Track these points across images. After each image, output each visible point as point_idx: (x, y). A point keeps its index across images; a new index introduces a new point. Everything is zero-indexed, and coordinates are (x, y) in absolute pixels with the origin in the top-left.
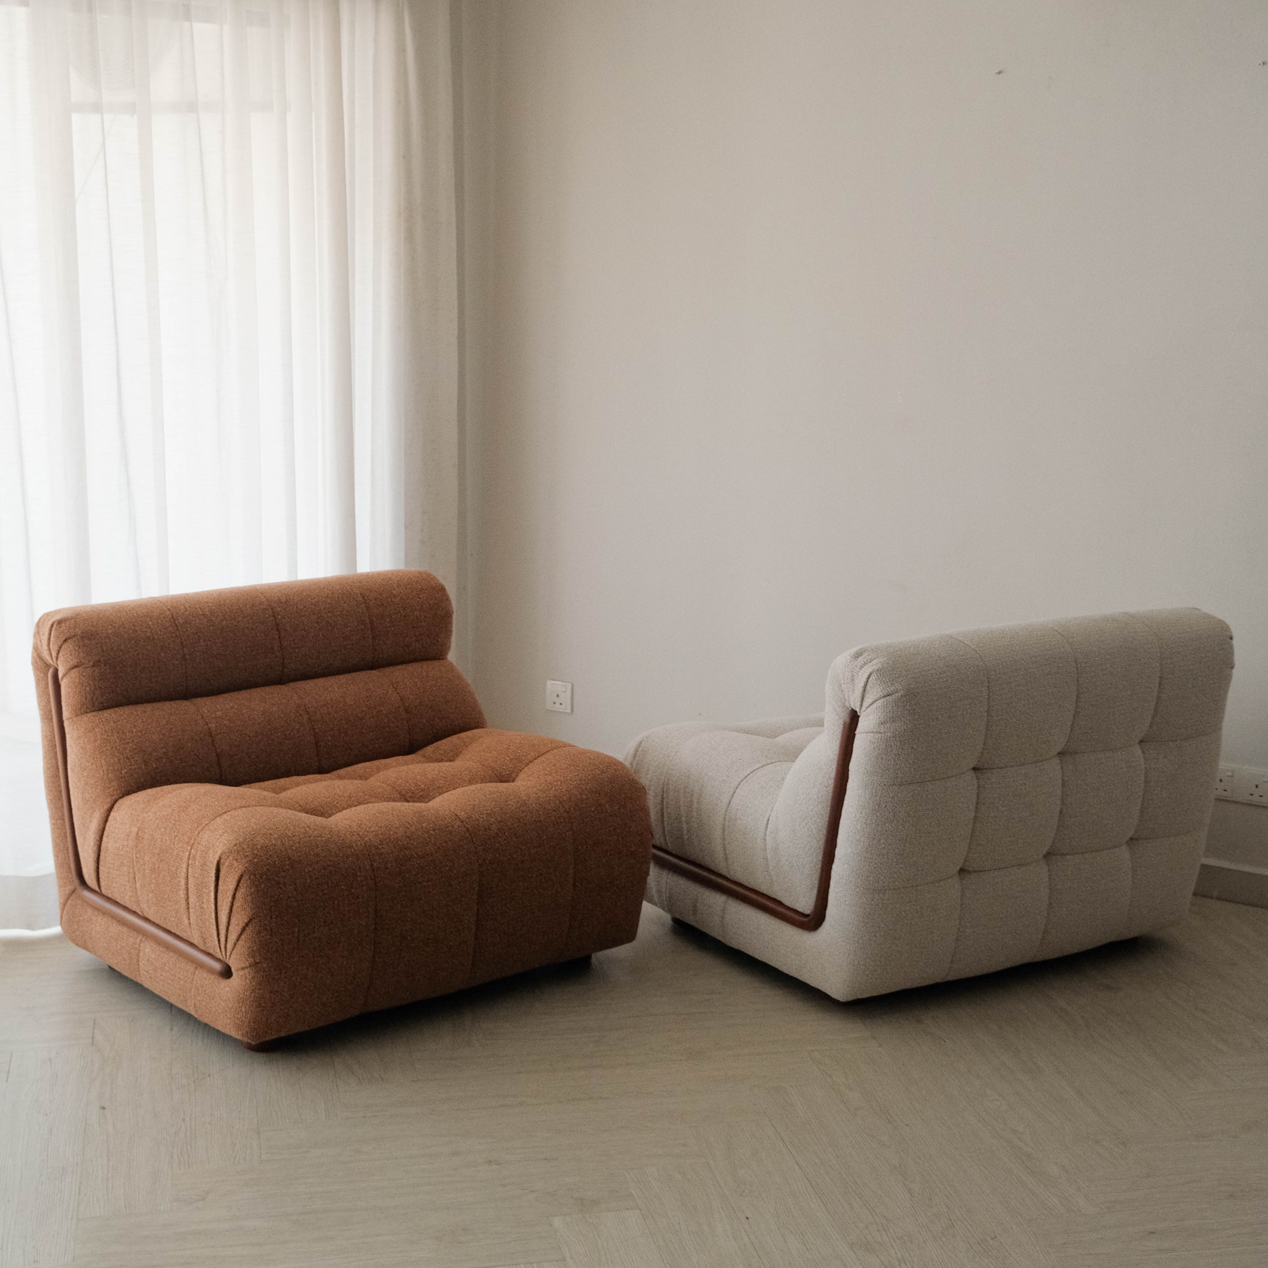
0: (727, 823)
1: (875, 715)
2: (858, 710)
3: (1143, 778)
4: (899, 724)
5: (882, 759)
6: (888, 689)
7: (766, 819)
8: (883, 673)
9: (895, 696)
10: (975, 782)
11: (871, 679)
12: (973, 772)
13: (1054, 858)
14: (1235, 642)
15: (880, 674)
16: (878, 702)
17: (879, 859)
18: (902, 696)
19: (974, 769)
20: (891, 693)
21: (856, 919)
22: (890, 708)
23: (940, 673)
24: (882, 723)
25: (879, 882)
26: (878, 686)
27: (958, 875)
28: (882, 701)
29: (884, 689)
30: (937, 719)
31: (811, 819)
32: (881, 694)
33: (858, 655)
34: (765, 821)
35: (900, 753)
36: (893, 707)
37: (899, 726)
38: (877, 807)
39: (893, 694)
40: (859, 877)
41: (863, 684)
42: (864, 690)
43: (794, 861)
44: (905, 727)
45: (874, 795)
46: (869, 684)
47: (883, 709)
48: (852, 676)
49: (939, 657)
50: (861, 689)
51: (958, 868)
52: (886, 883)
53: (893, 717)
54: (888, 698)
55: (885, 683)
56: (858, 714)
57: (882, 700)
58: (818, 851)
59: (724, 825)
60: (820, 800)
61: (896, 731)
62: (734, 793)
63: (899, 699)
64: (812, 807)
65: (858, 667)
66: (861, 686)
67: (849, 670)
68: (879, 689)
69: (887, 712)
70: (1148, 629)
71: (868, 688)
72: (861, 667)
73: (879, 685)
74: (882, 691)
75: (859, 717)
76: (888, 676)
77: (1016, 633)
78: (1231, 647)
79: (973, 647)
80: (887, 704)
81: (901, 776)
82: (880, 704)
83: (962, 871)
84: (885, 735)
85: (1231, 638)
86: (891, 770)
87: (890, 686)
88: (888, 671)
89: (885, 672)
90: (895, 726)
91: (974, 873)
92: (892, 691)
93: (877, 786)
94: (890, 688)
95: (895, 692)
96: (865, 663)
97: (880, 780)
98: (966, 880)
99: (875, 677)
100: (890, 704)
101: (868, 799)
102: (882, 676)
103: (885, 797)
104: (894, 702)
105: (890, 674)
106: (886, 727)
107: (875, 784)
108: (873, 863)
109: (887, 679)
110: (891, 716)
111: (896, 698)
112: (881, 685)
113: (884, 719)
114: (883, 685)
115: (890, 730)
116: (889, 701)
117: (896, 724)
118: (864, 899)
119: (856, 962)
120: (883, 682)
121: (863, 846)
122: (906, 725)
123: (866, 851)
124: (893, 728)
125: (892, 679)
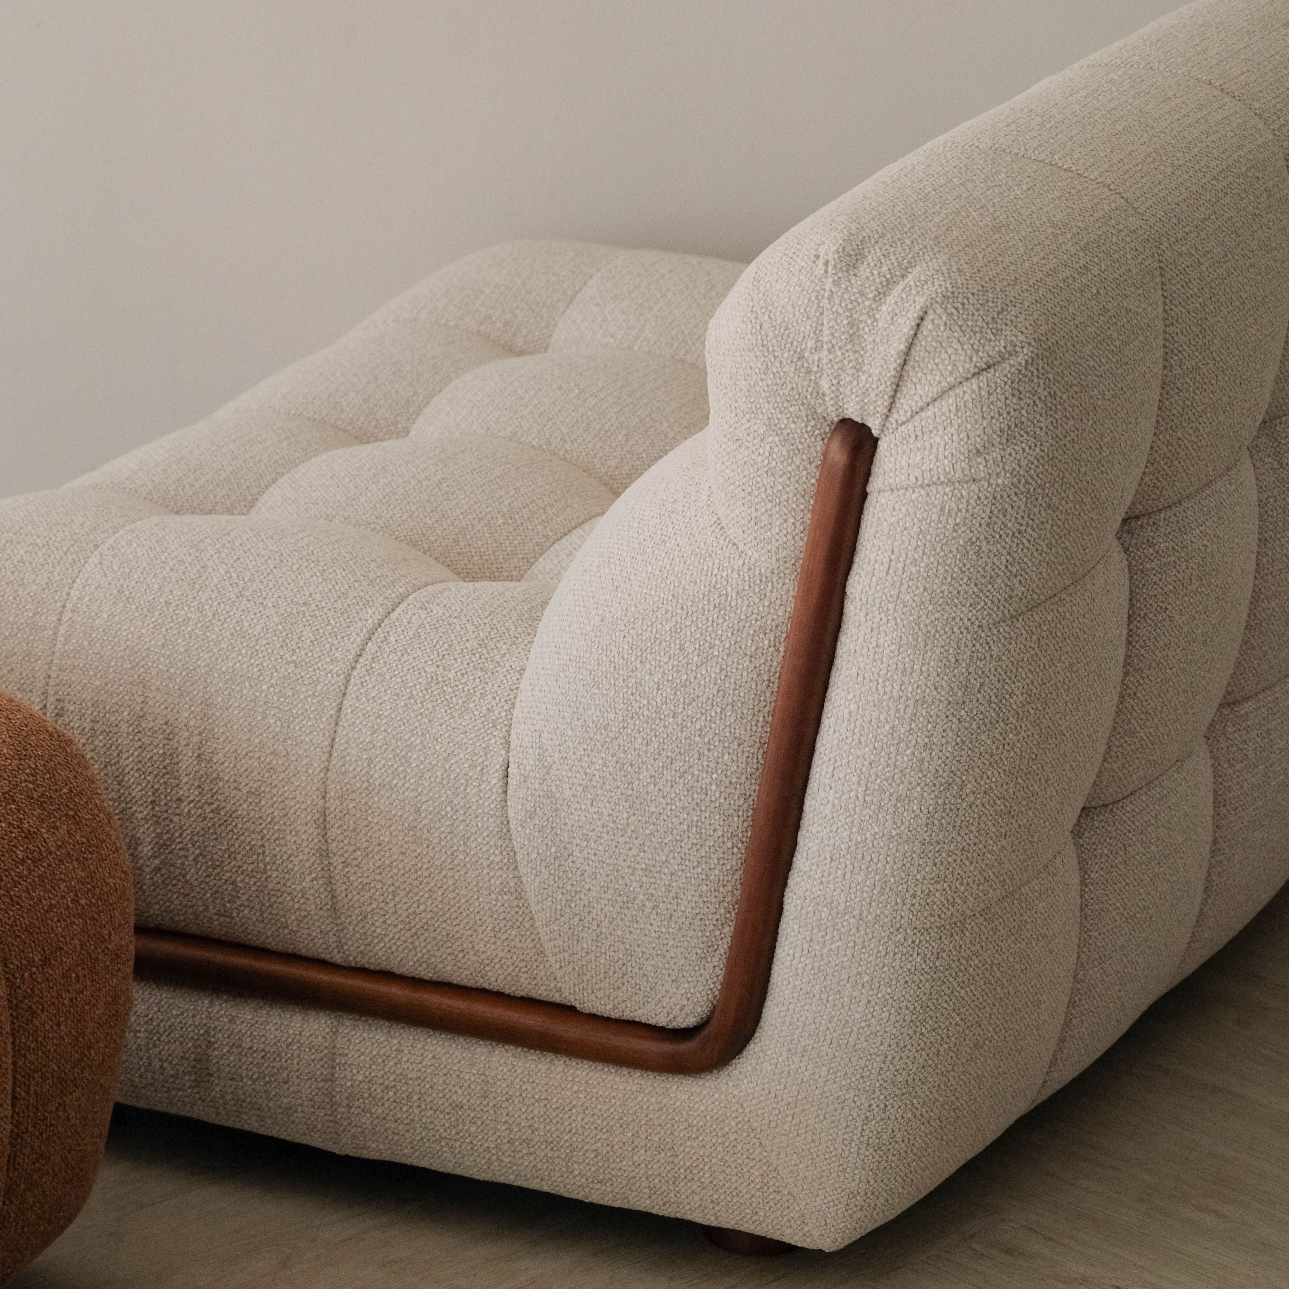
0: (333, 805)
1: (952, 430)
2: (874, 424)
4: (1024, 446)
5: (978, 554)
6: (986, 348)
8: (963, 304)
9: (1012, 366)
11: (928, 324)
12: (1118, 533)
15: (956, 309)
18: (1027, 362)
20: (997, 359)
21: (893, 1019)
22: (999, 404)
24: (978, 451)
26: (957, 346)
27: (1075, 827)
28: (975, 387)
29: (976, 351)
31: (701, 755)
32: (969, 366)
33: (851, 260)
34: (495, 779)
35: (1024, 529)
36: (1006, 398)
37: (1024, 450)
38: (960, 694)
39: (1004, 360)
41: (898, 346)
42: (904, 363)
44: (1037, 449)
45: (953, 660)
46: (922, 343)
47: (977, 410)
48: (851, 325)
50: (894, 363)
51: (1080, 810)
53: (1009, 427)
54: (983, 377)
55: (975, 333)
56: (876, 432)
57: (972, 384)
58: (730, 845)
59: (324, 813)
61: (1018, 467)
62: (340, 709)
63: (1020, 372)
65: (871, 295)
66: (889, 352)
67: (832, 309)
68: (960, 351)
69: (992, 418)
71: (917, 353)
72: (881, 295)
73: (958, 341)
74: (969, 359)
75: (875, 441)
76: (978, 310)
79: (1094, 177)
80: (988, 394)
81: (1021, 591)
83: (1087, 812)
84: (990, 484)
86: (999, 581)
87: (990, 340)
88: (973, 294)
89: (965, 300)
90: (1013, 453)
91: (1100, 813)
92: (1000, 352)
93: (962, 633)
94: (992, 343)
95: (1007, 355)
96: (887, 280)
97: (970, 614)
98: (1087, 834)
99: (944, 318)
100: (999, 390)
101: (935, 674)
102: (961, 312)
103: (981, 660)
104: (1009, 382)
105: (981, 305)
106: (991, 462)
107: (955, 629)
108: (944, 855)
109: (977, 321)
110: (1003, 425)
111: (1013, 370)
112: (963, 339)
113: (986, 438)
114: (971, 338)
115: (1004, 468)
116: (996, 383)
117: (1016, 448)
118: (919, 959)
119: (884, 1137)
120: (972, 331)
121: (918, 812)
122: (1039, 443)
123: (927, 824)
124: (1011, 458)
125: (993, 318)
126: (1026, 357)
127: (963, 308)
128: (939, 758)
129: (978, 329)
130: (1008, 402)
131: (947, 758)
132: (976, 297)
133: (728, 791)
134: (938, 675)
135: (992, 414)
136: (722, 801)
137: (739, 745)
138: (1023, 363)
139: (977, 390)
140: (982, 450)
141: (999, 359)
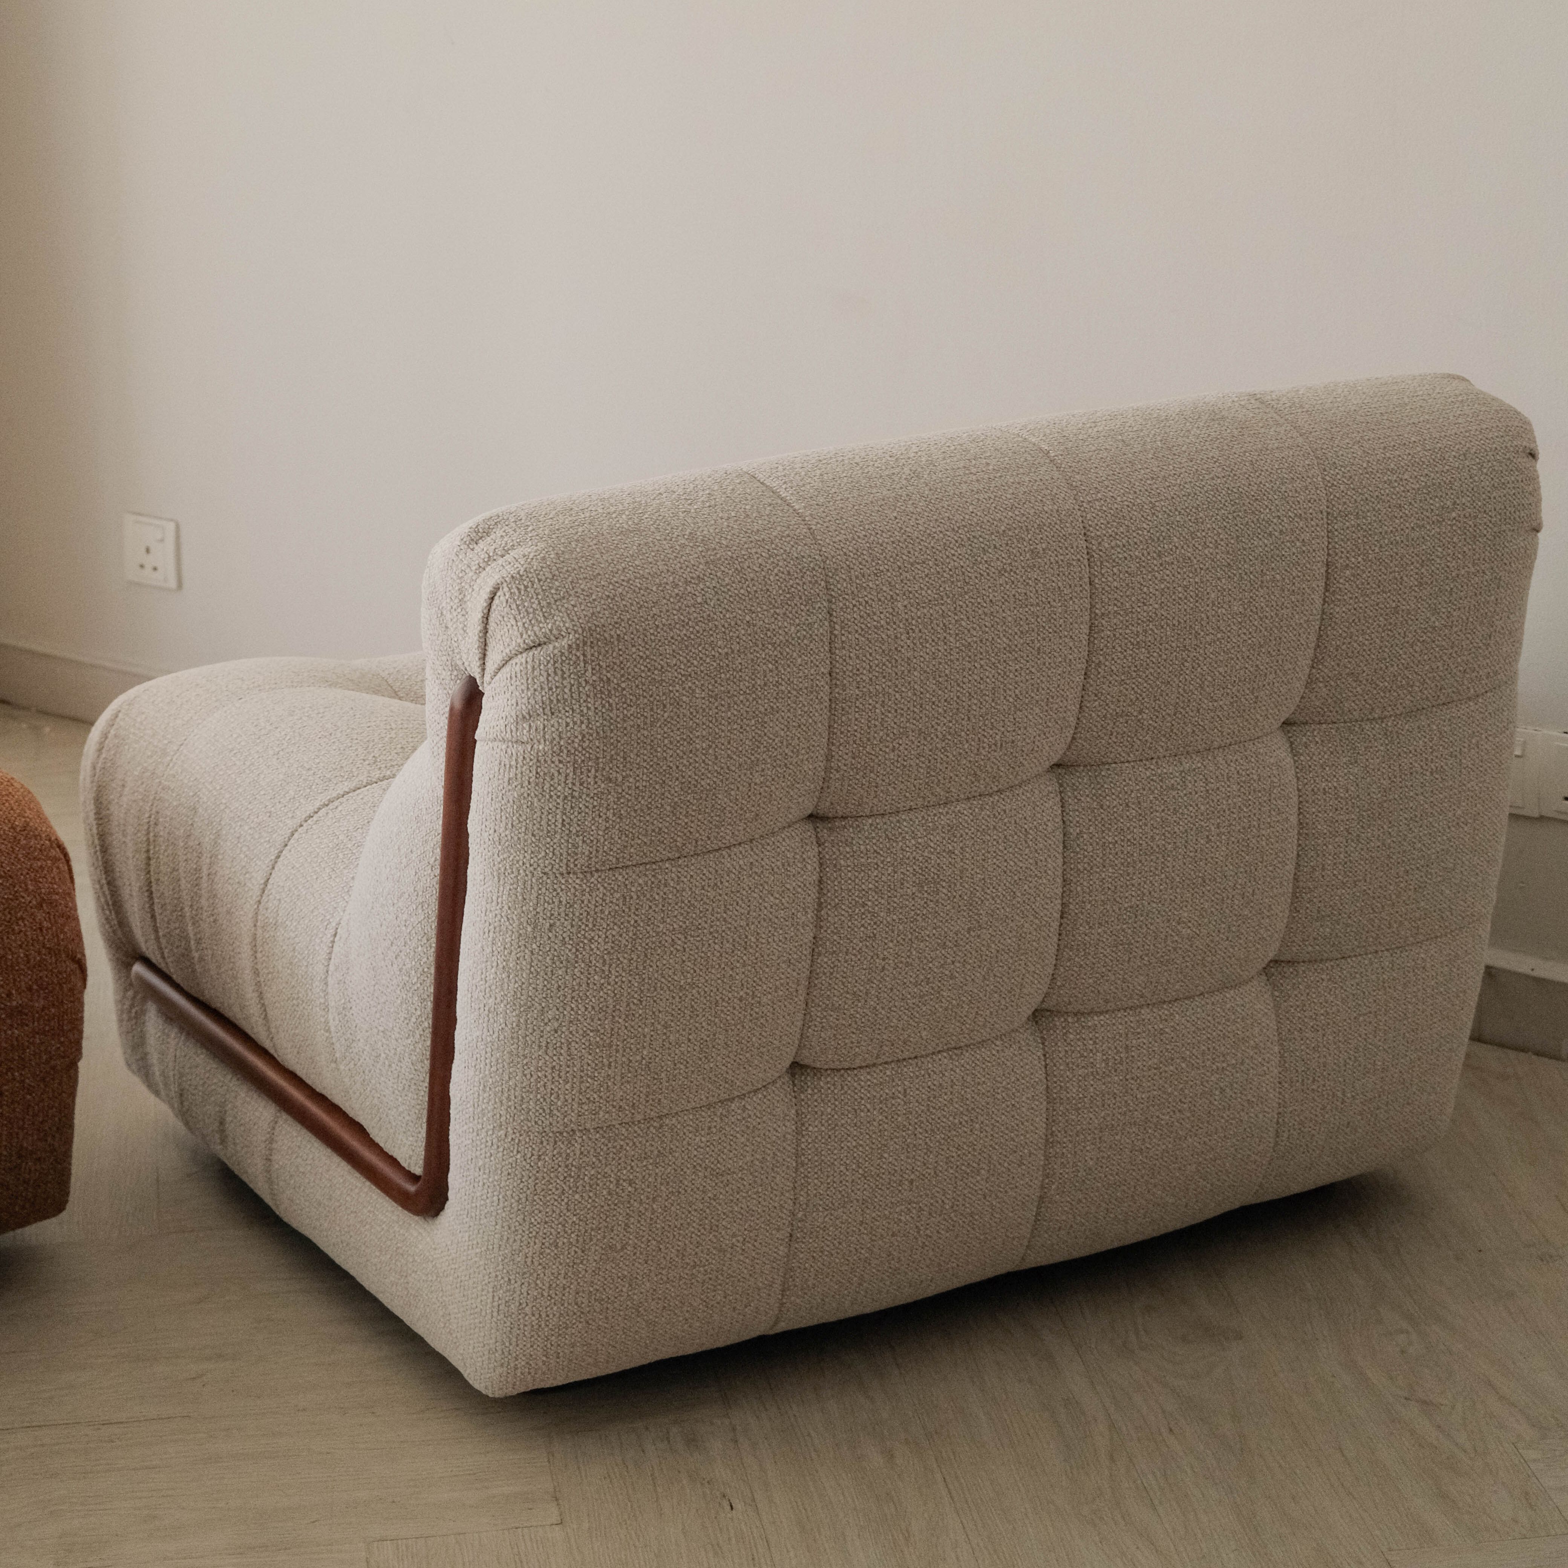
1: (508, 695)
2: (478, 677)
3: (1294, 819)
4: (568, 720)
5: (531, 807)
6: (536, 628)
7: (332, 931)
8: (526, 587)
9: (555, 647)
10: (812, 852)
11: (496, 601)
12: (809, 826)
13: (1058, 1022)
14: (1543, 467)
15: (518, 589)
16: (513, 662)
17: (547, 1058)
18: (570, 646)
19: (812, 817)
20: (543, 640)
22: (542, 679)
23: (687, 582)
24: (524, 717)
25: (551, 1114)
26: (514, 623)
27: (787, 1078)
28: (523, 661)
29: (526, 629)
30: (678, 704)
32: (519, 640)
33: (477, 536)
35: (576, 794)
36: (549, 675)
37: (567, 724)
38: (530, 929)
39: (550, 641)
40: (501, 1102)
41: (480, 615)
42: (485, 631)
43: (380, 1044)
44: (584, 726)
45: (520, 898)
46: (494, 615)
47: (524, 681)
48: (461, 591)
49: (692, 536)
50: (479, 627)
51: (787, 1064)
52: (573, 1116)
53: (552, 701)
54: (536, 652)
55: (528, 613)
56: (480, 688)
57: (521, 659)
60: (420, 899)
61: (561, 738)
62: (278, 857)
63: (562, 654)
64: (405, 916)
65: (474, 568)
66: (476, 620)
67: (453, 575)
68: (515, 627)
69: (536, 690)
70: (1300, 440)
71: (492, 626)
72: (481, 568)
73: (515, 618)
74: (522, 635)
75: (481, 695)
76: (537, 594)
77: (932, 463)
78: (1532, 479)
79: (797, 507)
80: (533, 668)
81: (586, 849)
82: (518, 668)
83: (797, 1068)
85: (1533, 455)
86: (558, 836)
87: (541, 622)
88: (539, 580)
89: (530, 584)
90: (556, 725)
91: (829, 1075)
92: (546, 633)
93: (527, 875)
94: (541, 625)
95: (553, 638)
96: (489, 557)
97: (532, 861)
98: (810, 1091)
99: (507, 597)
100: (542, 667)
101: (506, 907)
102: (522, 593)
103: (549, 904)
104: (552, 661)
105: (543, 590)
106: (534, 728)
107: (521, 871)
108: (532, 1069)
109: (533, 603)
110: (544, 698)
111: (556, 651)
112: (518, 617)
113: (530, 707)
114: (524, 617)
115: (544, 736)
116: (540, 660)
117: (560, 721)
118: (519, 1156)
119: (512, 1306)
120: (526, 611)
121: (503, 1026)
122: (585, 721)
123: (512, 1038)
124: (553, 729)
125: (549, 604)
126: (570, 642)
127: (525, 590)
128: (516, 982)
129: (531, 610)
130: (550, 678)
131: (523, 983)
132: (541, 583)
133: (422, 978)
134: (509, 908)
135: (535, 687)
136: (419, 985)
137: (428, 940)
138: (566, 646)
139: (524, 663)
140: (528, 717)
141: (546, 640)
